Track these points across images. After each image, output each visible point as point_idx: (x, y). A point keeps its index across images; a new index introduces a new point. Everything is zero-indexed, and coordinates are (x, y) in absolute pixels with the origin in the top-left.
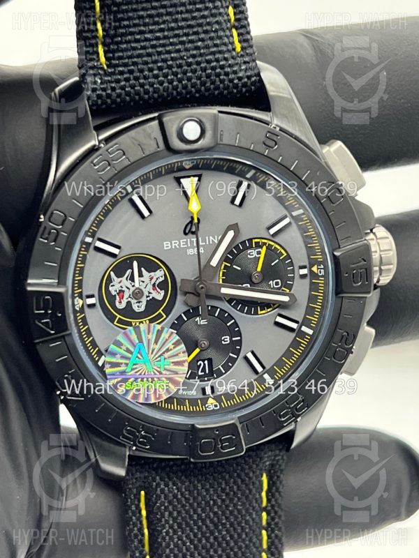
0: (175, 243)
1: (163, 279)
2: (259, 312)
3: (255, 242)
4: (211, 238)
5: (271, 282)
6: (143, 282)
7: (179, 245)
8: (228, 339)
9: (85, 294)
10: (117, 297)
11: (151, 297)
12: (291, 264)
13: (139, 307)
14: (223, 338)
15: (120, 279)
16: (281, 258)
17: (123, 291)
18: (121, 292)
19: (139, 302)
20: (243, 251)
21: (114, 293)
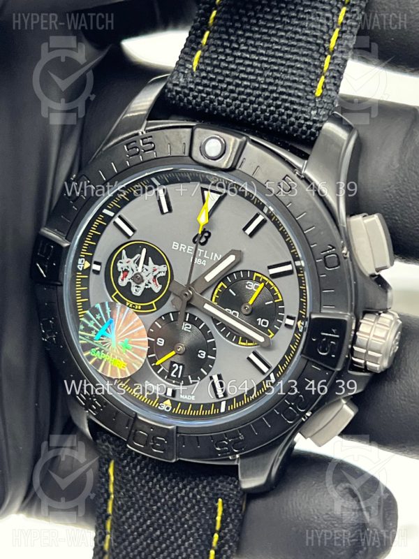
0: (183, 247)
1: (164, 274)
2: (240, 343)
3: (256, 277)
4: (216, 255)
5: (259, 319)
6: (147, 270)
7: (186, 249)
8: (204, 355)
9: (95, 259)
10: (122, 274)
11: (149, 287)
12: (283, 311)
13: (137, 291)
14: (200, 351)
15: (129, 259)
16: (276, 301)
17: (128, 272)
18: (126, 271)
19: (138, 287)
20: (242, 279)
21: (120, 269)
